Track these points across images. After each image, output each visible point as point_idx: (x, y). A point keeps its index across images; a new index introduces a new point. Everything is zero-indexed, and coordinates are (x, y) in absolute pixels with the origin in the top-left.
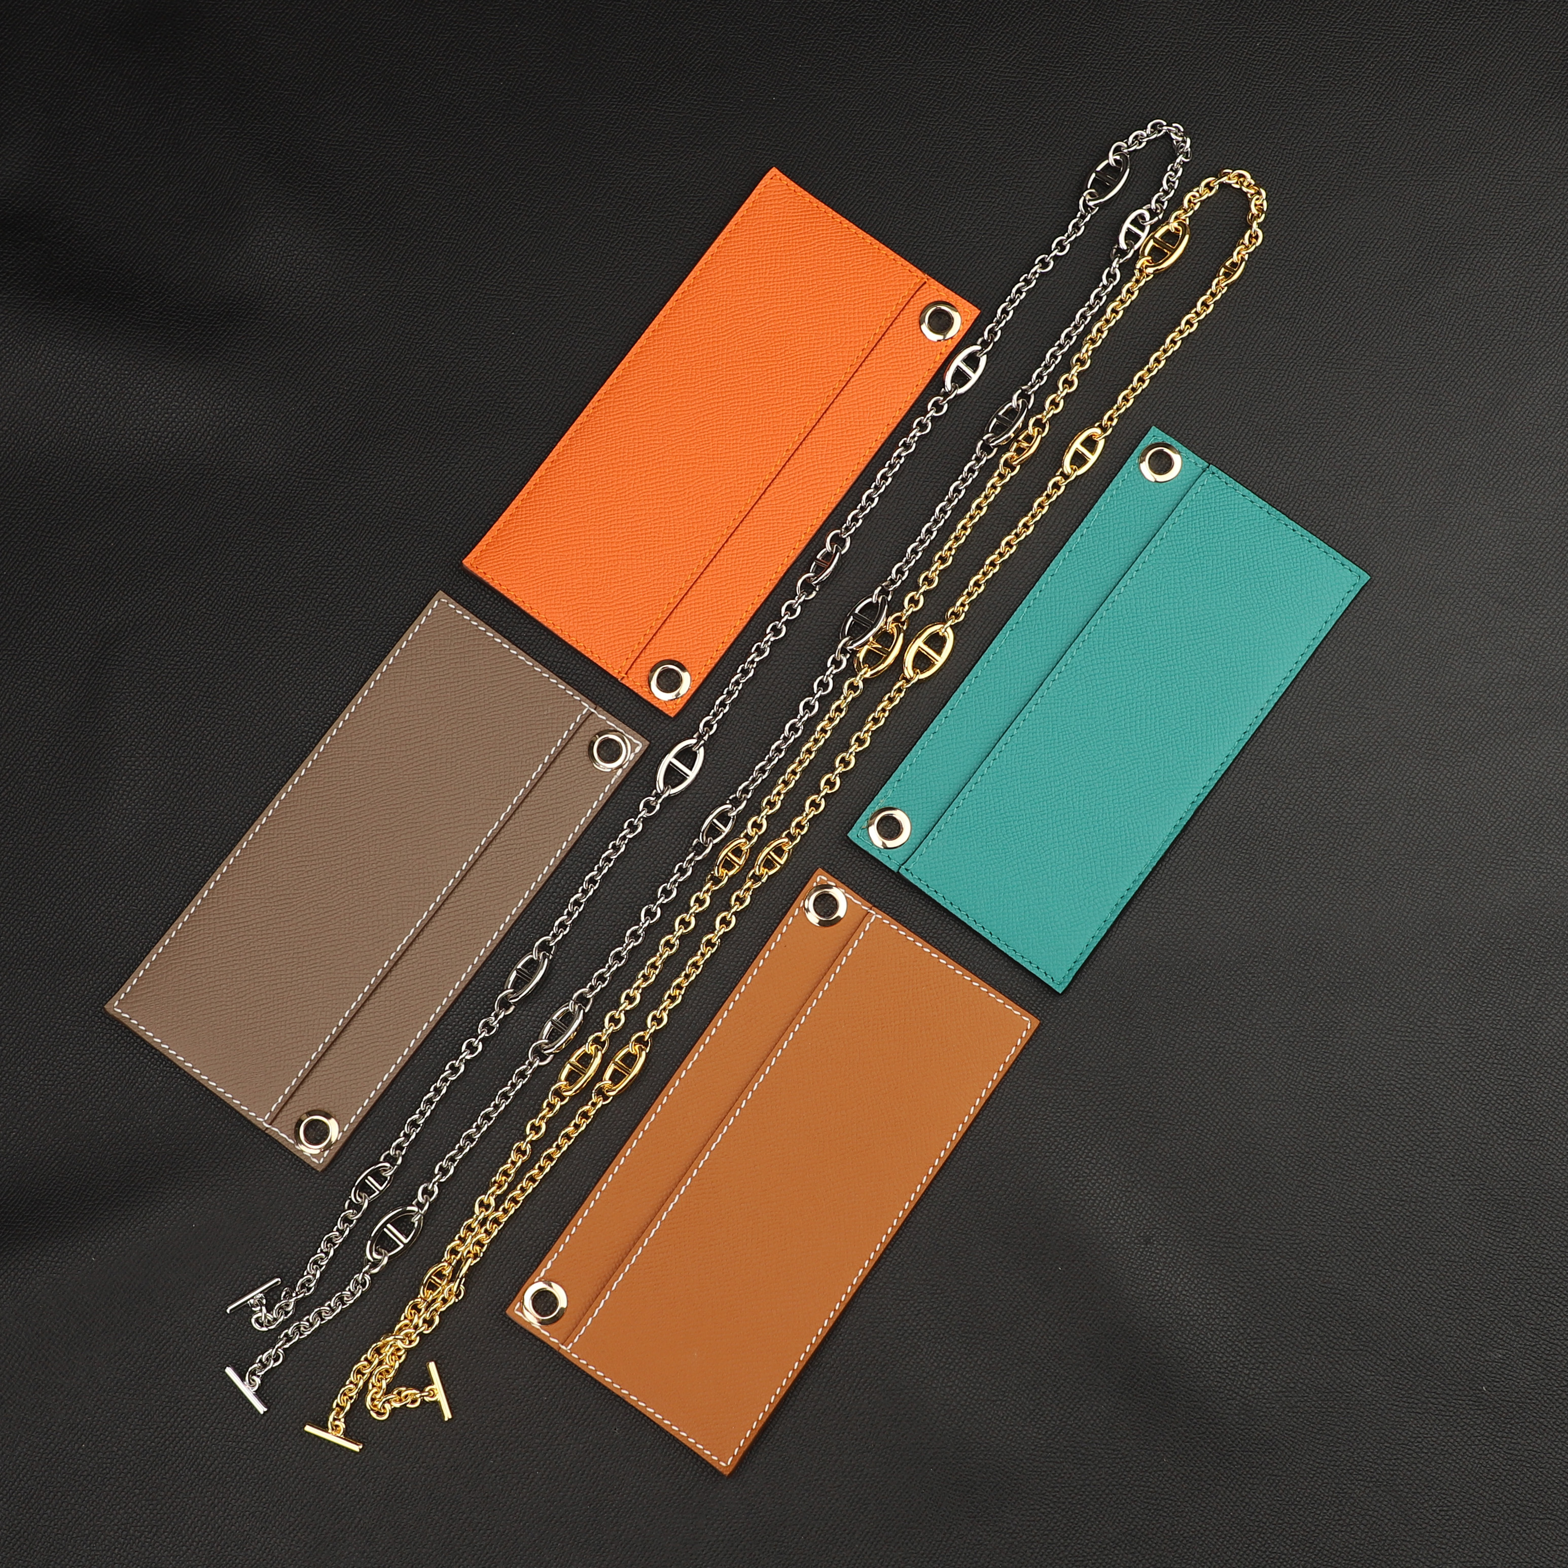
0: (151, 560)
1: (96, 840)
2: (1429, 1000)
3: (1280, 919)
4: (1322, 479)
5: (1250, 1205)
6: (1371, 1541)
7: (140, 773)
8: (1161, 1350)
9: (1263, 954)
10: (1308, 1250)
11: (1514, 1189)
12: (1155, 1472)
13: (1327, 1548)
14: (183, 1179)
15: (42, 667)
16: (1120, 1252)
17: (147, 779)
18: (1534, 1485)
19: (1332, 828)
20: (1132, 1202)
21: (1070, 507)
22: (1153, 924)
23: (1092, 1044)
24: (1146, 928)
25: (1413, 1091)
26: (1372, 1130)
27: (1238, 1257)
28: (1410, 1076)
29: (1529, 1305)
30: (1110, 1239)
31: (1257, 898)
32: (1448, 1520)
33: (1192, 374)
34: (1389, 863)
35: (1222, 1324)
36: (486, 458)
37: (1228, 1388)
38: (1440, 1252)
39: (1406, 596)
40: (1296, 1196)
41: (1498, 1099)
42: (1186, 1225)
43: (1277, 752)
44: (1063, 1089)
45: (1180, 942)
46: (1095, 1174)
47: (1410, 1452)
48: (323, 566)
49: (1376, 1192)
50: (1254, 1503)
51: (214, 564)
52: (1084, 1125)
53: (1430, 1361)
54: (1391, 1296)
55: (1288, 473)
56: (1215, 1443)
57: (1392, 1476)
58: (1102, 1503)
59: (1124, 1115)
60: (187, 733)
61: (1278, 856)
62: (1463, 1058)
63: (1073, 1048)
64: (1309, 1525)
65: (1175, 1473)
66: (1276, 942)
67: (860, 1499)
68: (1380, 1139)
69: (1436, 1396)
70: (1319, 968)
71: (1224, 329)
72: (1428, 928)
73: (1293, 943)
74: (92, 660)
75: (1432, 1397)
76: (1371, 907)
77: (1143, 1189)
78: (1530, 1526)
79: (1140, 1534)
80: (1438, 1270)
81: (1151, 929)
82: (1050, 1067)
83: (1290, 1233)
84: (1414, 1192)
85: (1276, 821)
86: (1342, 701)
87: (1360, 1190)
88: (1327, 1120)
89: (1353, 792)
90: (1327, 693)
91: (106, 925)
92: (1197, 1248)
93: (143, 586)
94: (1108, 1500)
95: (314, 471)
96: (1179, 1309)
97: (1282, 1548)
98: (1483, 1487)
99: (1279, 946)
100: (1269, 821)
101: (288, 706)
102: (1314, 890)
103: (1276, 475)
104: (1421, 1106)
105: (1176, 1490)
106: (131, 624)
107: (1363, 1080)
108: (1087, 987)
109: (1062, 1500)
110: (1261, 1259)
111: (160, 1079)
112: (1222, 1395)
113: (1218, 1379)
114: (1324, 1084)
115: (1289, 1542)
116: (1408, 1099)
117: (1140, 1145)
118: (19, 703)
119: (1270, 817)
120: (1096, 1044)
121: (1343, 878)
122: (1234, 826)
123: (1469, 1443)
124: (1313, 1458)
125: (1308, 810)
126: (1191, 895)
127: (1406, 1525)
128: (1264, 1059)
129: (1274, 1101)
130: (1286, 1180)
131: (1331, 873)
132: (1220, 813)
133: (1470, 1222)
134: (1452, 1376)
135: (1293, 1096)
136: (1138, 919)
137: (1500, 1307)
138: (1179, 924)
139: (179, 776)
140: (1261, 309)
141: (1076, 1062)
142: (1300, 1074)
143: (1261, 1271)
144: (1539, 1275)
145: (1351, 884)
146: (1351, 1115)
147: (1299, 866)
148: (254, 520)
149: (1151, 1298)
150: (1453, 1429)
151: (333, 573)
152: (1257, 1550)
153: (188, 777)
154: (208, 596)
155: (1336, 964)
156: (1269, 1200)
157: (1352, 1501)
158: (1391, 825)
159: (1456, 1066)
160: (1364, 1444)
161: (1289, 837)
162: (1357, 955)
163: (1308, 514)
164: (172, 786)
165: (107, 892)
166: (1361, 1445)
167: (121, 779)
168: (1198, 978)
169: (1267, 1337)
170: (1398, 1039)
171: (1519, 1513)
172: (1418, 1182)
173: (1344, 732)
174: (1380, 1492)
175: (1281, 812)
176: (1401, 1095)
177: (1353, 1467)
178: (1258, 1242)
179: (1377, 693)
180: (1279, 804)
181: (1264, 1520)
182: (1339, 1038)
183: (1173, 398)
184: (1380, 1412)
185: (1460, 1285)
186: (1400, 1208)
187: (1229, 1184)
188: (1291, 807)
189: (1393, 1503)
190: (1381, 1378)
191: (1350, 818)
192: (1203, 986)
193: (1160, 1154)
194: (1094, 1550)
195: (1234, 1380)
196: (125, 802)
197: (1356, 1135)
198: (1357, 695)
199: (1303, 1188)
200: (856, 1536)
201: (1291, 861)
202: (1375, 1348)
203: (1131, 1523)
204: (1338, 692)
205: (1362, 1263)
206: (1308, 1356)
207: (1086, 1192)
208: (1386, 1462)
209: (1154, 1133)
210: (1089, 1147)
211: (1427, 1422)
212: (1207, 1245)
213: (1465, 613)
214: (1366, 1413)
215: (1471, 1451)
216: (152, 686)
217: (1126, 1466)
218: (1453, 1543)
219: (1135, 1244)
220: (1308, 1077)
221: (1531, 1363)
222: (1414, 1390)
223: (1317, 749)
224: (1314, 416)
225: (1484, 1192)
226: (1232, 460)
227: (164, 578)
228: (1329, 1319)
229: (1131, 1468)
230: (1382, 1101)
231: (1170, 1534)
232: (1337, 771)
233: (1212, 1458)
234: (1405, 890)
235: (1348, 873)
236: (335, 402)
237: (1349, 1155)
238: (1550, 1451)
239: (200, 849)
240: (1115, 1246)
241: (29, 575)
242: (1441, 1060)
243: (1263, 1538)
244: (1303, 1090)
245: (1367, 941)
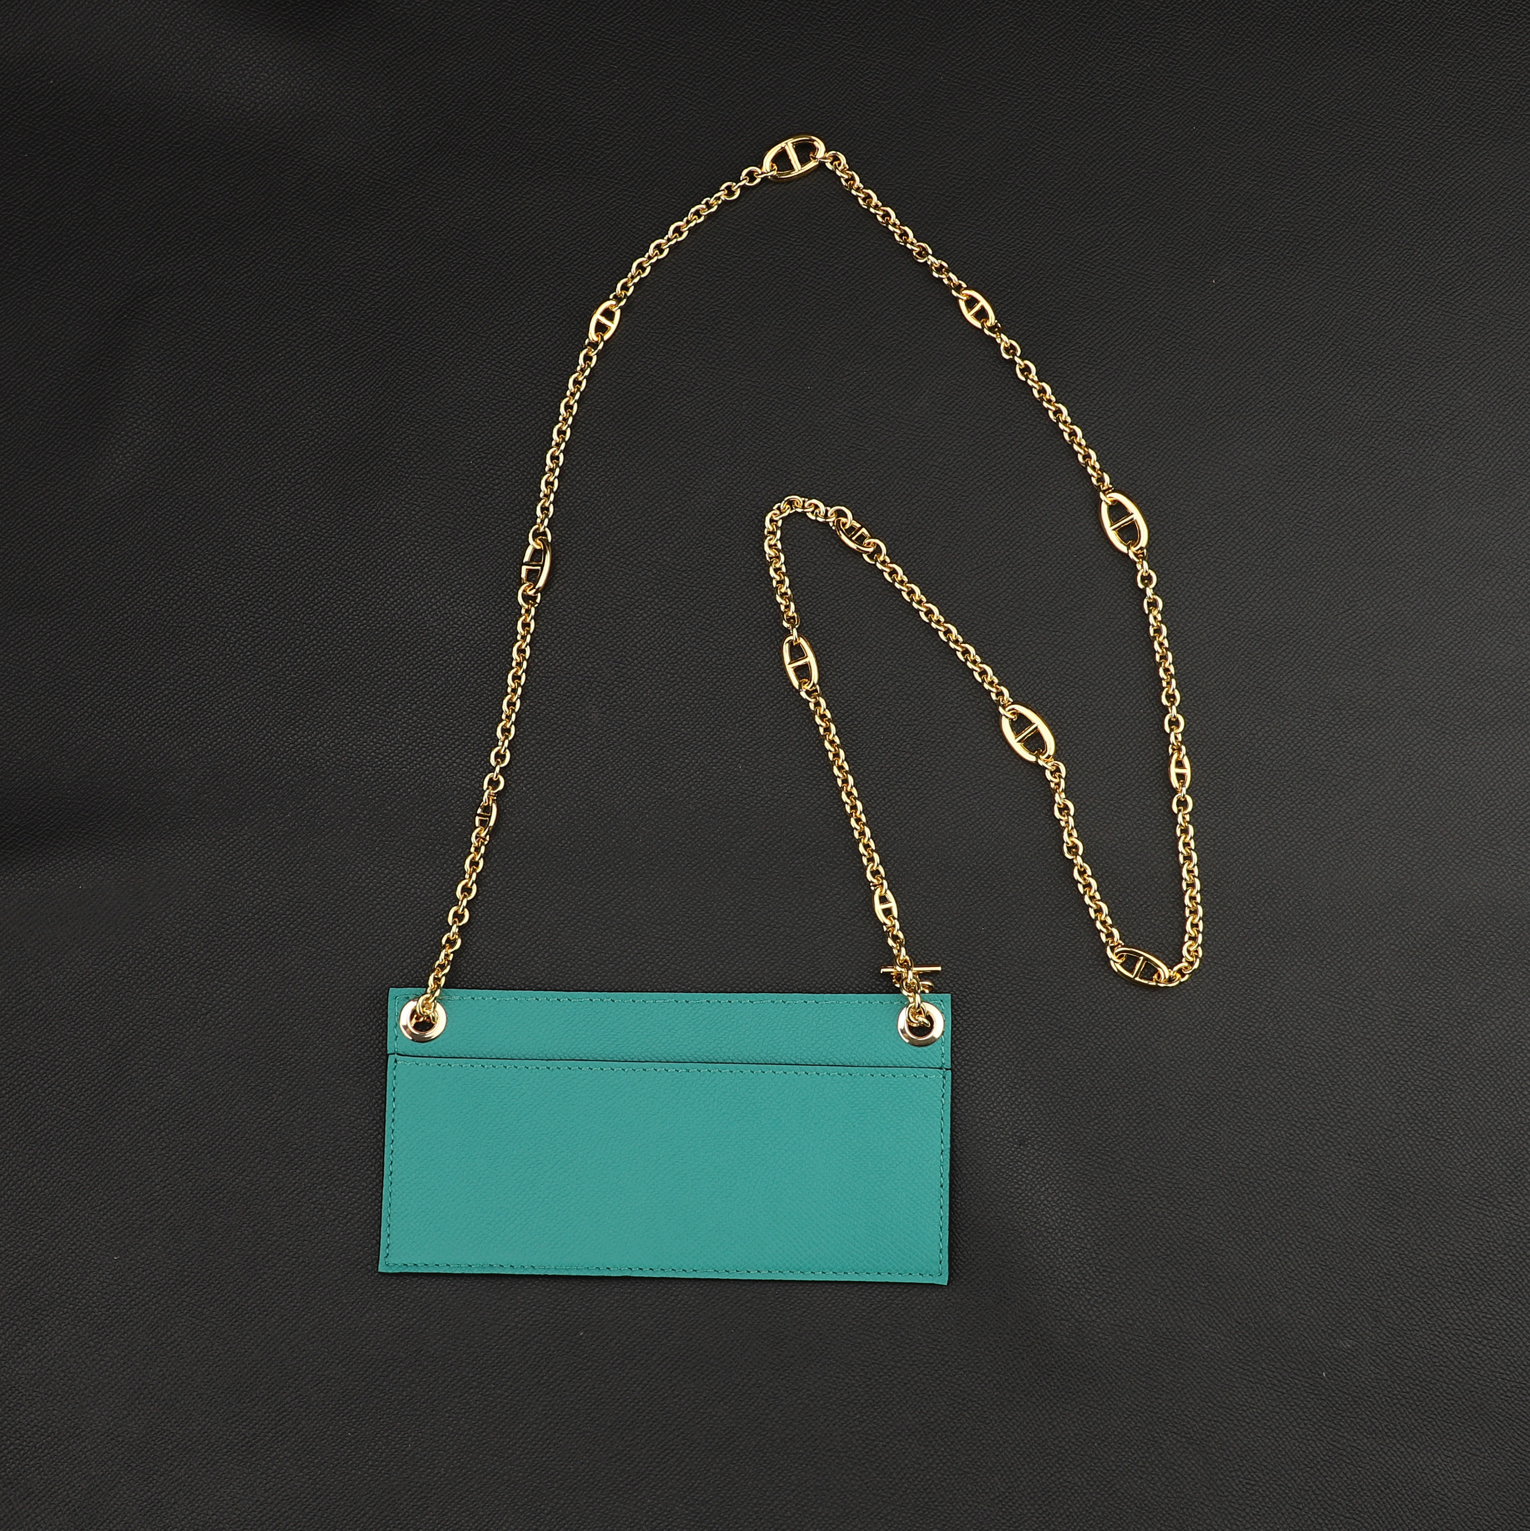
0: (203, 224)
1: (80, 487)
2: (1371, 973)
3: (1240, 854)
4: (1399, 420)
5: (1135, 1133)
6: (1169, 1495)
7: (139, 432)
8: (1007, 1253)
9: (1215, 885)
10: (1182, 1192)
11: (1408, 1184)
12: (970, 1372)
13: (1122, 1491)
14: (82, 840)
15: (71, 304)
16: (991, 1146)
17: (145, 440)
18: (1349, 1482)
19: (1318, 775)
20: (1016, 1100)
21: (1135, 388)
22: (1110, 828)
23: (1018, 932)
24: (1102, 830)
25: (1331, 1060)
26: (1279, 1089)
27: (1109, 1181)
28: (1332, 1044)
29: (1392, 1303)
30: (984, 1130)
31: (1223, 827)
32: (1252, 1494)
33: (1294, 282)
34: (1366, 826)
35: (1076, 1243)
36: (559, 201)
37: (1065, 1308)
38: (1316, 1228)
39: (1455, 559)
40: (1184, 1135)
41: (1415, 1089)
42: (1066, 1136)
43: (1281, 686)
44: (976, 970)
45: (1133, 852)
46: (986, 1063)
47: (1232, 1418)
48: (371, 270)
49: (1267, 1152)
50: (1061, 1428)
51: (264, 243)
52: (989, 1011)
53: (1276, 1334)
54: (1254, 1259)
55: (1367, 406)
56: (1038, 1359)
57: (1208, 1437)
58: (908, 1388)
59: (1031, 1011)
60: (196, 404)
61: (1255, 791)
62: (1391, 1040)
63: (997, 931)
64: (1111, 1463)
65: (989, 1378)
66: (1231, 877)
67: (668, 1323)
68: (1285, 1100)
69: (1273, 1369)
70: (1267, 913)
71: (1338, 245)
72: (1389, 900)
73: (1248, 881)
74: (120, 310)
75: (1269, 1370)
76: (1337, 864)
77: (1031, 1090)
78: (1333, 1522)
79: (938, 1429)
80: (1309, 1245)
81: (1107, 831)
82: (969, 945)
83: (1168, 1170)
84: (1305, 1162)
85: (1262, 754)
86: (1361, 650)
87: (1251, 1146)
88: (1236, 1068)
89: (1348, 745)
90: (1348, 638)
91: (70, 573)
92: (1071, 1161)
93: (189, 248)
94: (915, 1387)
95: (385, 173)
96: (1036, 1217)
97: (1077, 1479)
98: (1297, 1471)
99: (1233, 881)
100: (1255, 753)
101: (301, 401)
102: (1283, 834)
103: (1354, 404)
104: (1335, 1077)
105: (986, 1395)
106: (168, 283)
107: (1283, 1036)
108: (1027, 874)
109: (868, 1376)
110: (1132, 1189)
111: (85, 737)
112: (1056, 1313)
113: (1057, 1297)
114: (1242, 1031)
115: (1086, 1475)
116: (1324, 1067)
117: (1039, 1045)
118: (39, 335)
119: (1256, 750)
120: (1021, 933)
121: (1315, 829)
122: (1218, 750)
123: (1295, 1424)
124: (1133, 1399)
125: (1298, 752)
126: (1156, 808)
127: (1208, 1489)
128: (1188, 991)
129: (1186, 1034)
130: (1179, 1117)
131: (1305, 821)
132: (1207, 733)
133: (1355, 1206)
134: (1295, 1354)
135: (1207, 1034)
136: (1096, 819)
137: (1362, 1297)
138: (1137, 834)
139: (177, 445)
140: (1381, 233)
141: (996, 946)
142: (1221, 1015)
143: (1129, 1201)
144: (1410, 1276)
145: (1322, 837)
146: (1261, 1068)
147: (1274, 806)
148: (314, 209)
149: (1011, 1199)
150: (1282, 1406)
151: (379, 279)
152: (1052, 1475)
153: (186, 447)
154: (249, 274)
155: (1286, 913)
156: (1156, 1133)
157: (1161, 1451)
158: (1379, 788)
159: (1382, 1045)
160: (1187, 1399)
161: (1272, 773)
162: (1310, 910)
163: (1376, 452)
164: (168, 453)
165: (78, 541)
166: (1184, 1399)
167: (119, 434)
168: (1142, 893)
169: (1118, 1268)
170: (1329, 1004)
171: (1326, 1506)
172: (1312, 1152)
173: (1356, 681)
174: (1191, 1449)
175: (1270, 746)
176: (1317, 1061)
177: (1171, 1418)
178: (1134, 1171)
179: (1399, 650)
180: (1270, 738)
181: (1067, 1447)
182: (1270, 989)
183: (1269, 302)
184: (1212, 1371)
185: (1327, 1266)
186: (1286, 1174)
187: (1120, 1106)
188: (1282, 744)
189: (1201, 1464)
190: (1222, 1338)
191: (1338, 770)
192: (1145, 903)
193: (1058, 1059)
194: (888, 1433)
195: (1073, 1302)
196: (118, 457)
197: (1261, 1090)
198: (1378, 647)
199: (1193, 1129)
200: (654, 1358)
201: (1267, 799)
202: (1224, 1306)
203: (933, 1416)
204: (1360, 639)
205: (1233, 1219)
206: (1154, 1297)
207: (972, 1077)
208: (1205, 1421)
209: (1057, 1037)
210: (988, 1034)
211: (1257, 1392)
212: (1081, 1161)
213: (1511, 590)
214: (1198, 1368)
215: (1294, 1432)
216: (172, 349)
217: (942, 1359)
218: (1251, 1518)
219: (1009, 1142)
220: (1228, 1020)
221: (1378, 1361)
222: (1252, 1358)
223: (1323, 692)
224: (1408, 354)
225: (1377, 1179)
226: (1312, 379)
227: (211, 245)
228: (1185, 1266)
229: (947, 1362)
230: (1296, 1062)
231: (969, 1436)
232: (1337, 720)
233: (1030, 1373)
234: (1376, 856)
235: (1322, 825)
236: (424, 110)
237: (1249, 1108)
238: (1374, 1452)
239: (180, 522)
240: (987, 1138)
241: (80, 211)
242: (1368, 1036)
243: (1061, 1465)
244: (1219, 1031)
245: (1323, 898)
